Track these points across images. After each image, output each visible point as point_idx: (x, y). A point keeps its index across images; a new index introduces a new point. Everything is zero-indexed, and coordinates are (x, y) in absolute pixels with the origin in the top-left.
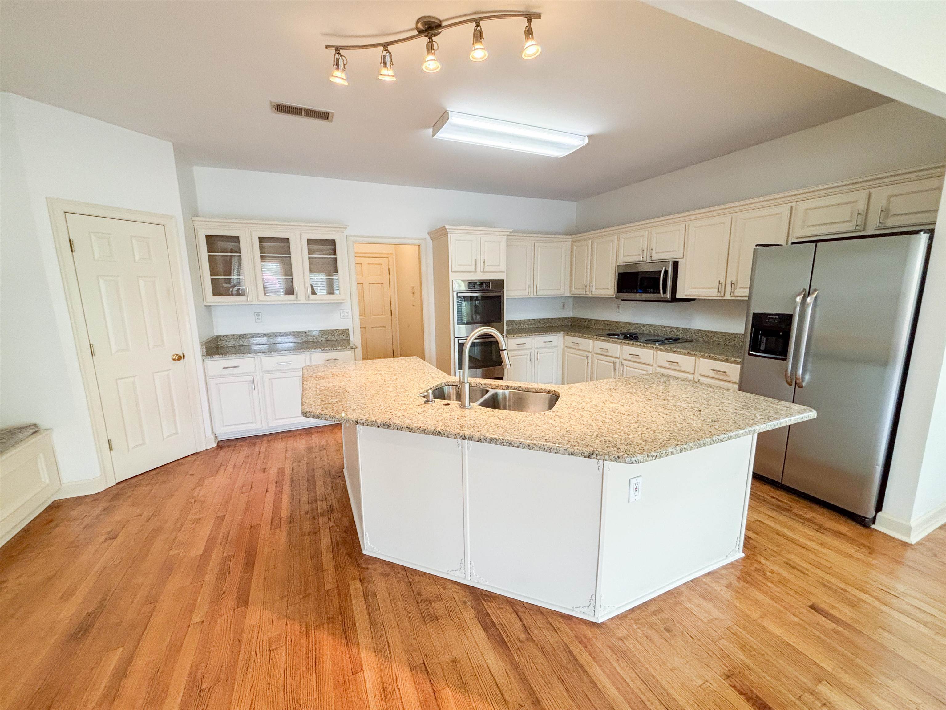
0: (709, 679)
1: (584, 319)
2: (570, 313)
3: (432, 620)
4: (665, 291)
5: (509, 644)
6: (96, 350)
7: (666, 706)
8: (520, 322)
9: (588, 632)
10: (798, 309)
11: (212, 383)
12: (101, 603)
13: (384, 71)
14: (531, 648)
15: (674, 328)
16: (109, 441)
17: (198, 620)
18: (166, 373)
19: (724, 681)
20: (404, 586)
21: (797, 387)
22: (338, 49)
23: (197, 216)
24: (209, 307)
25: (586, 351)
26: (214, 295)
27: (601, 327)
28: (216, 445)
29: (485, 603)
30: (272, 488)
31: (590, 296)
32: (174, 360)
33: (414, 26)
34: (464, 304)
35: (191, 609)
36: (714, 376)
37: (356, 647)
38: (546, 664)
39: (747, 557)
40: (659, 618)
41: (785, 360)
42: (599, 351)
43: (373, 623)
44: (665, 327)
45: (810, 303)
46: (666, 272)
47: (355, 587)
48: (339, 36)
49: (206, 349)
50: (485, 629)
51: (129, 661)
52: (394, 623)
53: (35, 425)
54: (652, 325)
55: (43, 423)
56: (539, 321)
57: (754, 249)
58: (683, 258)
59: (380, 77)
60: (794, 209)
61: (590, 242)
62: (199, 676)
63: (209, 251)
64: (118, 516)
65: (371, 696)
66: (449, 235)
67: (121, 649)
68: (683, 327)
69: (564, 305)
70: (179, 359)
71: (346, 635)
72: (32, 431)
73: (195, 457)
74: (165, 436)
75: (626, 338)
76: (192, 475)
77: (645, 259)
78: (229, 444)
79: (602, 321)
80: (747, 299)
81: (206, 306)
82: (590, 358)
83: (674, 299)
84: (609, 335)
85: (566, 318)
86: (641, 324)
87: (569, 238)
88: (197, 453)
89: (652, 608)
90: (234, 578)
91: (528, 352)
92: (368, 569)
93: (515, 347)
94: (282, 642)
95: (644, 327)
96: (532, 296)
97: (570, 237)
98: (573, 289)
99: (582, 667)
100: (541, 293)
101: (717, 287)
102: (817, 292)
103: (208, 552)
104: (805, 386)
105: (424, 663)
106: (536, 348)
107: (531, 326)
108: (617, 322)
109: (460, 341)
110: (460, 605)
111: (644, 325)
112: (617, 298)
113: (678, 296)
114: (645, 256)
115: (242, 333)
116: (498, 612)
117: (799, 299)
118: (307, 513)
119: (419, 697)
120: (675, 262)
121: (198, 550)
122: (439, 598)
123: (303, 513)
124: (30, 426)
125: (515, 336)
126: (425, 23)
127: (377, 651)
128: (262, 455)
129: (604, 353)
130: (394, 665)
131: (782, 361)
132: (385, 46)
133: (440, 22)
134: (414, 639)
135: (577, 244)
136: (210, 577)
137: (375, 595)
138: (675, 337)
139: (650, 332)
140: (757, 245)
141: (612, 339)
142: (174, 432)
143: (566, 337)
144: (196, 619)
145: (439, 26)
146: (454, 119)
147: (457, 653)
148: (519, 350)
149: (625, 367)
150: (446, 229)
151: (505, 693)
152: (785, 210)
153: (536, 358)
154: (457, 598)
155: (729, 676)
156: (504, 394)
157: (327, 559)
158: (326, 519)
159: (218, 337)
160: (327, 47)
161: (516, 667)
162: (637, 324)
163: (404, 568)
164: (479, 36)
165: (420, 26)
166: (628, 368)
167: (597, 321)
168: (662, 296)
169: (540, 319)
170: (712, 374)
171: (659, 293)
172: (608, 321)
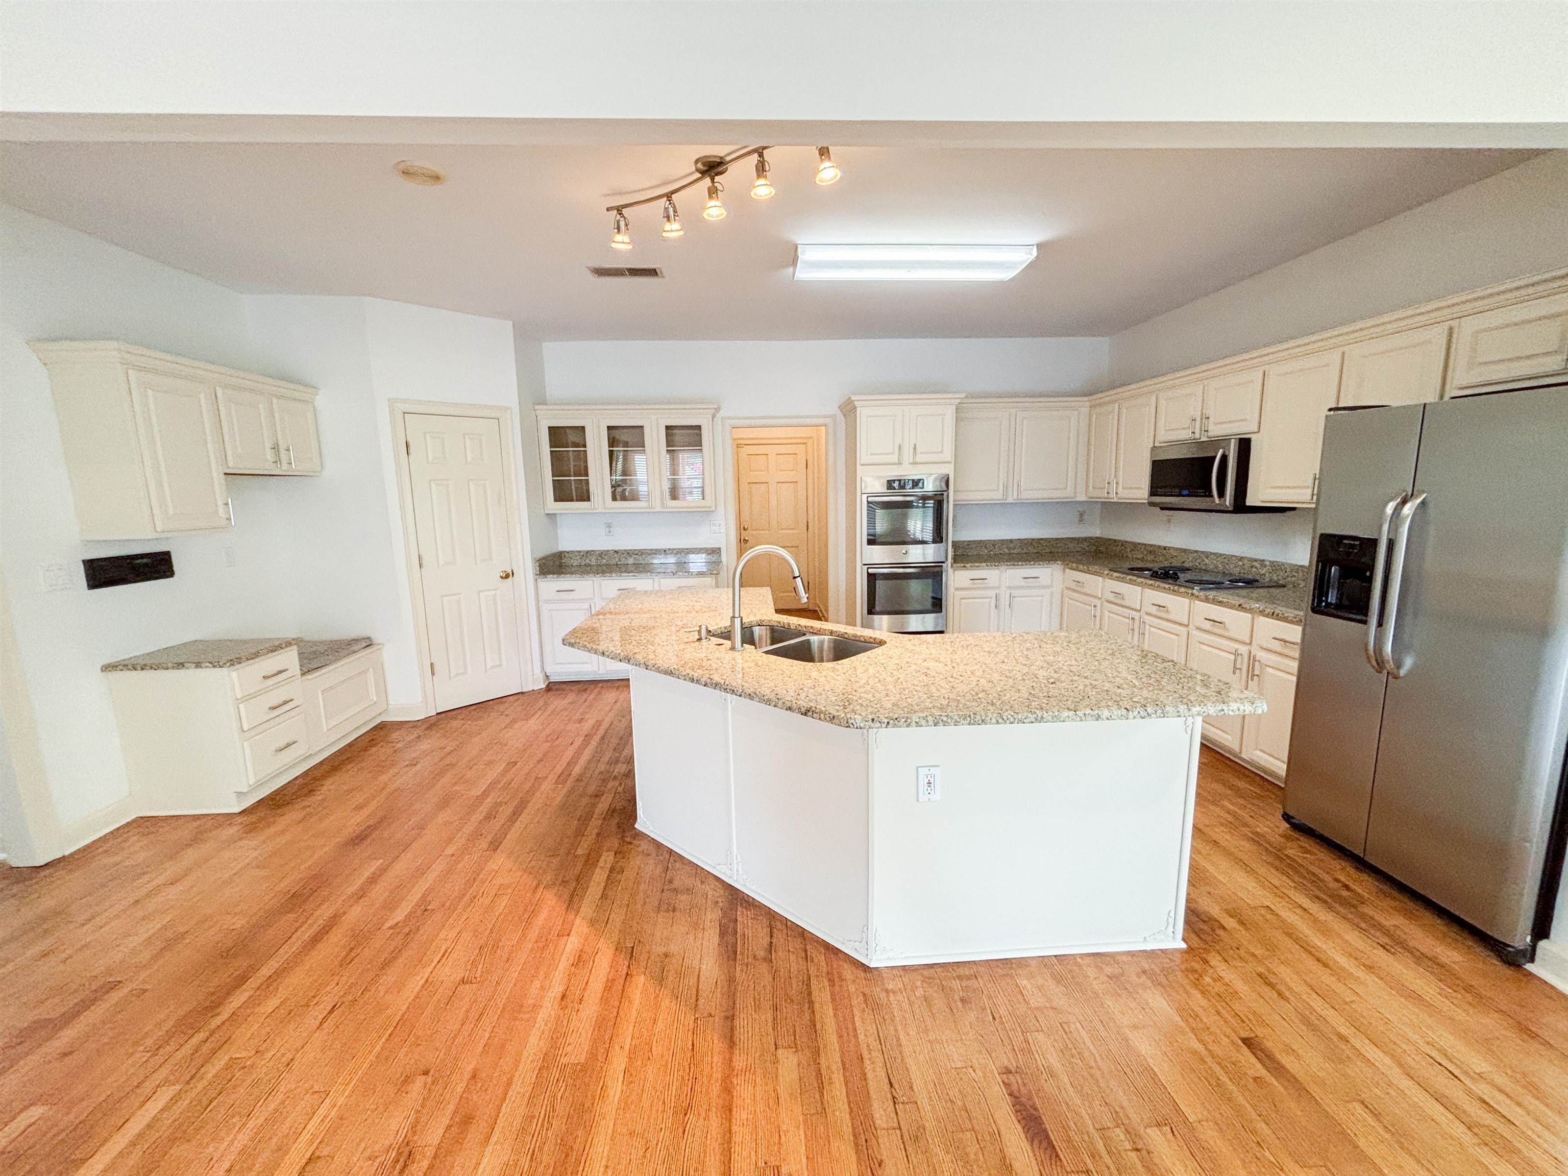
0: (976, 1066)
1: (1115, 541)
2: (1094, 531)
3: (667, 911)
4: (1221, 494)
5: (739, 957)
6: (424, 562)
7: (890, 1072)
8: (994, 543)
9: (848, 972)
10: (1385, 528)
11: (545, 608)
12: (384, 818)
13: (668, 226)
14: (764, 968)
15: (1256, 560)
16: (432, 664)
17: (450, 852)
18: (494, 592)
19: (997, 1075)
20: (659, 869)
21: (1390, 677)
22: (619, 209)
23: (544, 402)
24: (552, 516)
25: (1092, 596)
26: (556, 500)
27: (1140, 556)
28: (544, 686)
29: (739, 909)
30: (579, 741)
31: (1115, 500)
32: (502, 577)
33: (694, 169)
34: (879, 513)
35: (450, 840)
36: (1279, 649)
37: (573, 913)
38: (769, 988)
39: (1190, 950)
40: (964, 985)
41: (1365, 622)
42: (1111, 597)
43: (604, 896)
44: (1241, 559)
45: (1408, 516)
46: (1224, 458)
47: (607, 859)
48: (620, 194)
49: (540, 566)
50: (722, 934)
51: (383, 870)
52: (625, 902)
53: (369, 638)
54: (1221, 555)
55: (377, 638)
56: (1031, 542)
57: (1327, 417)
58: (1258, 432)
59: (664, 234)
60: (1456, 331)
61: (1117, 406)
62: (429, 898)
63: (551, 446)
64: (425, 745)
65: (564, 958)
66: (858, 409)
67: (381, 861)
68: (1272, 559)
69: (1081, 515)
70: (507, 576)
71: (570, 901)
72: (364, 644)
73: (516, 697)
74: (489, 666)
75: (1155, 575)
76: (507, 715)
77: (1197, 436)
78: (558, 686)
79: (1143, 544)
80: (1313, 506)
81: (548, 514)
82: (1098, 608)
83: (1240, 507)
84: (1132, 569)
85: (1085, 539)
86: (1202, 552)
87: (1084, 403)
88: (522, 693)
89: (965, 971)
90: (497, 824)
91: (992, 593)
92: (630, 843)
93: (968, 584)
94: (509, 891)
95: (1207, 557)
96: (1010, 500)
97: (1086, 399)
98: (1091, 489)
99: (811, 1003)
100: (1029, 495)
101: (1311, 485)
102: (1424, 496)
103: (486, 794)
104: (1406, 676)
105: (633, 948)
106: (1010, 588)
107: (1015, 551)
108: (1165, 548)
109: (871, 571)
110: (709, 902)
111: (1207, 555)
112: (1151, 504)
113: (1250, 501)
114: (1197, 431)
115: (590, 549)
116: (750, 921)
117: (1390, 508)
118: (601, 773)
119: (609, 974)
120: (1241, 439)
121: (477, 791)
122: (689, 891)
123: (597, 772)
124: (364, 639)
125: (968, 565)
126: (704, 164)
127: (592, 922)
128: (587, 703)
129: (1118, 600)
130: (602, 940)
131: (1360, 625)
132: (669, 196)
133: (721, 158)
134: (638, 923)
135: (1098, 410)
136: (478, 816)
137: (622, 871)
138: (1250, 577)
139: (1217, 567)
140: (1330, 410)
141: (1129, 577)
142: (498, 663)
143: (1068, 571)
144: (449, 851)
145: (721, 163)
146: (806, 255)
147: (673, 948)
148: (974, 589)
149: (1147, 626)
150: (853, 401)
151: (700, 998)
152: (1438, 335)
153: (1008, 603)
154: (709, 896)
155: (1010, 1072)
156: (821, 643)
157: (595, 823)
158: (617, 783)
159: (561, 553)
160: (608, 210)
161: (731, 980)
162: (1196, 552)
163: (671, 852)
164: (761, 169)
165: (700, 165)
166: (1152, 629)
167: (1135, 546)
168: (1217, 501)
169: (1033, 540)
170: (1277, 646)
171: (1212, 496)
172: (1152, 545)
